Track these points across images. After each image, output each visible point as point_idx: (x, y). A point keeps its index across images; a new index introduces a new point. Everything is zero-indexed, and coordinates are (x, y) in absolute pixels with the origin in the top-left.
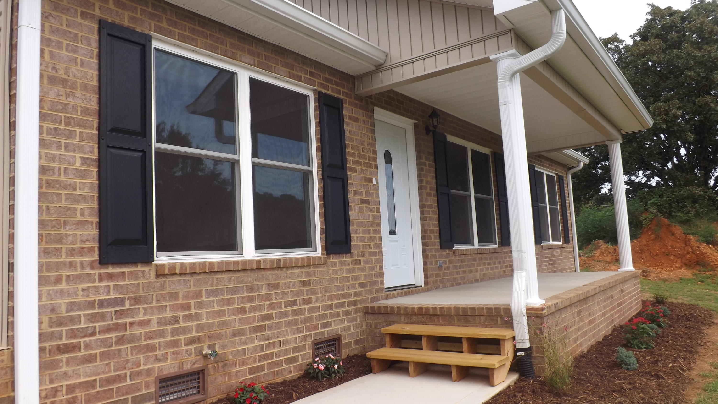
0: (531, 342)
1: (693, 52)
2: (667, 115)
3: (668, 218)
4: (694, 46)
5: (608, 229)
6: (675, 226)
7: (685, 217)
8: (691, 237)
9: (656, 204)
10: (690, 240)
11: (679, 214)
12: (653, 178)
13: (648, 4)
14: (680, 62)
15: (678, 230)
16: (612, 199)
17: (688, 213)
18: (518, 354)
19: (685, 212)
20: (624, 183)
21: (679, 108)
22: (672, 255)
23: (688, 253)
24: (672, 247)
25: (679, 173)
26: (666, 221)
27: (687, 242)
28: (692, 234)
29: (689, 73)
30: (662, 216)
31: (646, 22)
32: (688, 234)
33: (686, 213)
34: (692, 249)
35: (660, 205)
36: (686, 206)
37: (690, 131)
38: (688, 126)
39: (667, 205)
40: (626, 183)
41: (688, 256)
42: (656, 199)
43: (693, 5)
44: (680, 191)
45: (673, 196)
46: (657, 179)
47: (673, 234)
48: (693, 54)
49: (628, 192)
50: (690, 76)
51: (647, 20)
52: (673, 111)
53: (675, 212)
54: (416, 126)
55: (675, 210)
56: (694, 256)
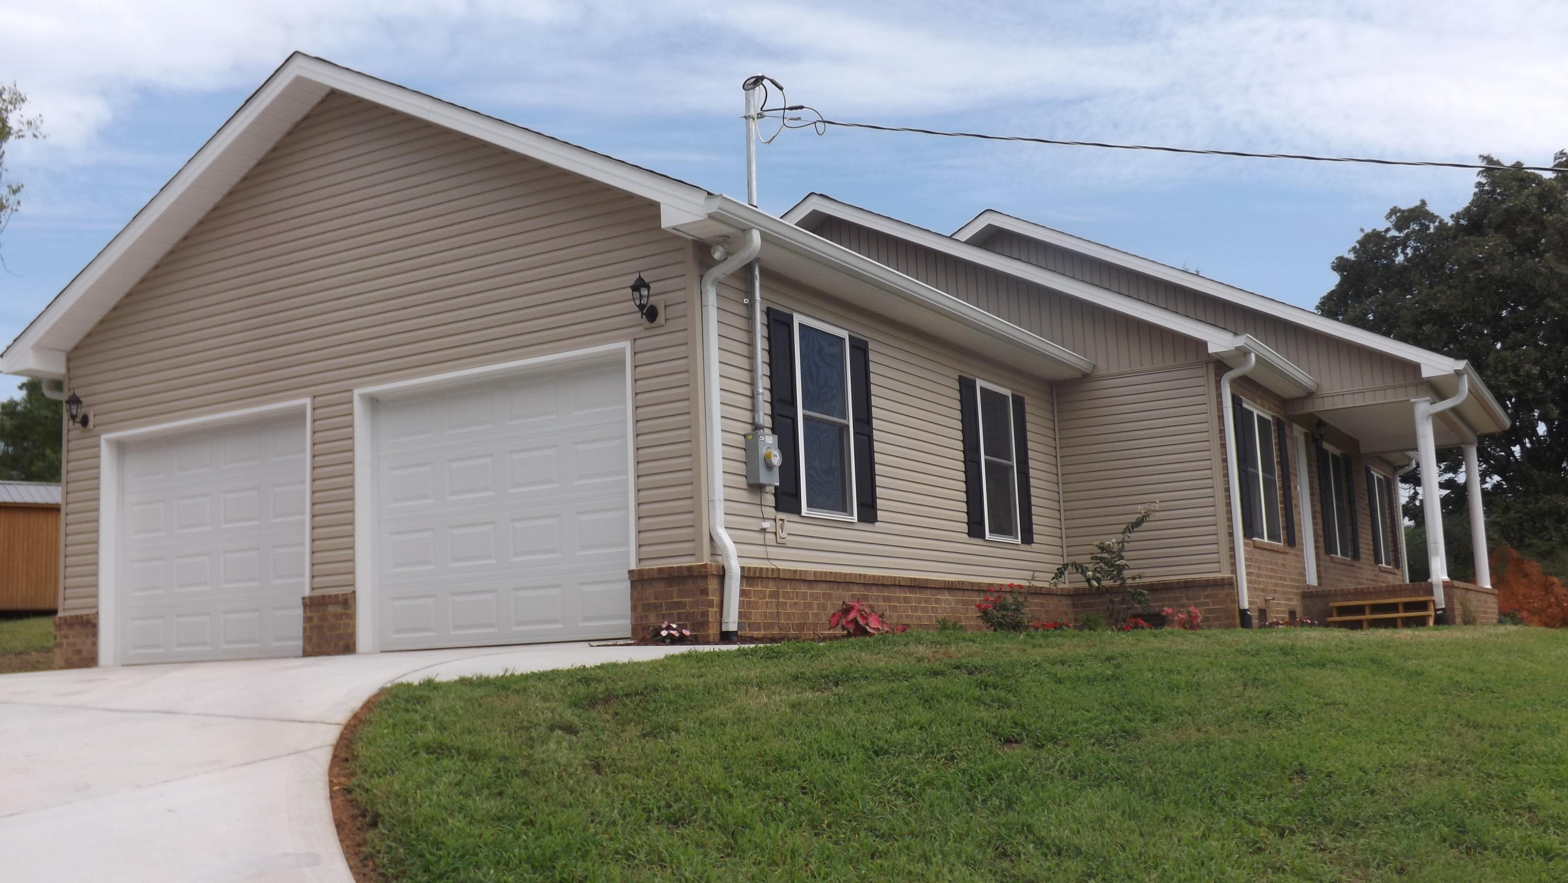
0: (1446, 604)
1: (1558, 267)
2: (1516, 372)
3: (1518, 548)
4: (1560, 254)
5: (1418, 566)
6: (1529, 561)
7: (1545, 547)
8: (1555, 579)
9: (1498, 524)
10: (1553, 584)
11: (1535, 541)
12: (1491, 478)
13: (1481, 156)
14: (1539, 282)
15: (1534, 567)
16: (1420, 515)
17: (1550, 539)
18: (1438, 612)
19: (1545, 537)
20: (1437, 485)
21: (1536, 363)
22: (1524, 609)
23: (1550, 606)
24: (1525, 596)
25: (1535, 470)
26: (1516, 554)
27: (1548, 588)
28: (1557, 575)
29: (1552, 304)
30: (1508, 545)
31: (1477, 187)
32: (1551, 574)
33: (1547, 540)
34: (1556, 599)
35: (1505, 526)
36: (1546, 528)
37: (1554, 401)
38: (1550, 392)
39: (1516, 526)
40: (1442, 486)
41: (1550, 610)
42: (1497, 515)
43: (1557, 161)
44: (1537, 503)
45: (1526, 510)
46: (1496, 478)
47: (1526, 575)
48: (1557, 270)
49: (1444, 501)
50: (1552, 308)
51: (1479, 184)
52: (1527, 367)
53: (1529, 538)
54: (1306, 435)
55: (1530, 536)
56: (1559, 610)
